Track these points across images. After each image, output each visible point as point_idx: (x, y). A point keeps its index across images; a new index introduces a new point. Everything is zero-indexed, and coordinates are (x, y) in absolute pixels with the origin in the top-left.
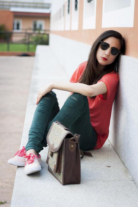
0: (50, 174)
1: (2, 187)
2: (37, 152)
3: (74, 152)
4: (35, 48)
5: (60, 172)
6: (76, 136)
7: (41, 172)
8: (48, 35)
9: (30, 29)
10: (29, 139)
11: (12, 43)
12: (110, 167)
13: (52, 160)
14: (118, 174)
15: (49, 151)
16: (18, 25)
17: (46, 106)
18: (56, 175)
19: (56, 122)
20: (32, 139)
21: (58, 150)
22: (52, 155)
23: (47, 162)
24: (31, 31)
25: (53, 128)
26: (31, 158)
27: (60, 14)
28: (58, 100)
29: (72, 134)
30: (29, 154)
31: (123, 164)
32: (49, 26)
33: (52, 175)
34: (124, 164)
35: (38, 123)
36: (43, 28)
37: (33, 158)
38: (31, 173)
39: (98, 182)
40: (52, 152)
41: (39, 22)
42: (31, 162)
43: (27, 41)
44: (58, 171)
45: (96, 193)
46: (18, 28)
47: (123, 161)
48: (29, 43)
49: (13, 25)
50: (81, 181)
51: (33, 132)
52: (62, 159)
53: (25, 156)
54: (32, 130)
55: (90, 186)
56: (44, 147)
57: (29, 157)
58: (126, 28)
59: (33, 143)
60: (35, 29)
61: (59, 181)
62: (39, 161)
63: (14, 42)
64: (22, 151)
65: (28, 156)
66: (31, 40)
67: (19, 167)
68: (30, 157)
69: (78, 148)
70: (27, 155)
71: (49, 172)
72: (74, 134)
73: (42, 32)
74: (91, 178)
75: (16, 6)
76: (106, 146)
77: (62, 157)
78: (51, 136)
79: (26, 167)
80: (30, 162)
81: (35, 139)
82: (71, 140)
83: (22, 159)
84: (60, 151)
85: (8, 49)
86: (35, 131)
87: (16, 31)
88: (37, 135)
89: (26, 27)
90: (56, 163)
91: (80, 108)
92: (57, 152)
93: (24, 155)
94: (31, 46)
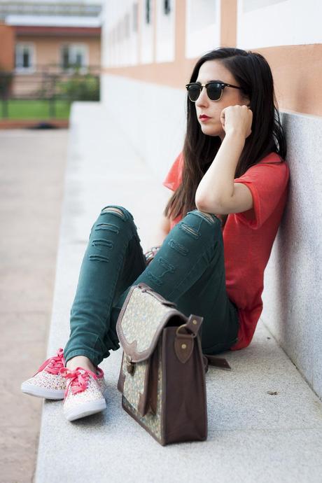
0: (129, 417)
1: (5, 448)
2: (95, 362)
3: (187, 362)
4: (68, 110)
5: (154, 413)
6: (194, 321)
7: (104, 413)
8: (98, 78)
9: (54, 65)
10: (73, 329)
11: (14, 99)
12: (275, 393)
13: (133, 381)
14: (299, 412)
15: (125, 359)
16: (26, 57)
17: (110, 247)
18: (143, 420)
19: (140, 287)
20: (79, 330)
21: (147, 357)
22: (132, 370)
23: (120, 387)
24: (57, 71)
25: (132, 301)
26: (80, 379)
27: (128, 26)
28: (138, 231)
29: (182, 315)
30: (75, 368)
31: (308, 386)
32: (99, 57)
33: (134, 421)
34: (311, 386)
35: (91, 289)
36: (86, 61)
37: (84, 378)
38: (81, 416)
39: (249, 434)
40: (131, 363)
41: (77, 49)
42: (80, 389)
43: (48, 95)
44: (150, 410)
45: (249, 464)
46: (26, 64)
47: (309, 379)
48: (53, 99)
49: (15, 56)
50: (209, 433)
51: (81, 313)
52: (158, 379)
53: (64, 375)
54: (77, 307)
55: (231, 446)
56: (111, 351)
57: (75, 377)
58: (305, 45)
59: (81, 340)
60: (66, 64)
61: (153, 435)
62: (99, 385)
63: (18, 97)
64: (57, 360)
65: (72, 373)
66: (58, 90)
67: (49, 401)
68: (77, 377)
69: (198, 352)
70: (68, 372)
71: (125, 413)
72: (188, 316)
73: (83, 71)
74: (231, 425)
75: (21, 13)
76: (261, 342)
77: (157, 374)
78: (129, 322)
79: (67, 402)
80: (76, 388)
81: (86, 330)
82: (180, 332)
83: (56, 380)
84: (152, 361)
85: (5, 113)
86: (85, 310)
87: (20, 71)
88: (92, 321)
89: (44, 61)
90: (142, 391)
91: (204, 254)
92: (144, 361)
93: (63, 371)
94: (59, 105)
